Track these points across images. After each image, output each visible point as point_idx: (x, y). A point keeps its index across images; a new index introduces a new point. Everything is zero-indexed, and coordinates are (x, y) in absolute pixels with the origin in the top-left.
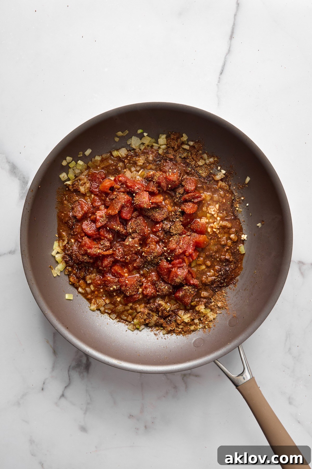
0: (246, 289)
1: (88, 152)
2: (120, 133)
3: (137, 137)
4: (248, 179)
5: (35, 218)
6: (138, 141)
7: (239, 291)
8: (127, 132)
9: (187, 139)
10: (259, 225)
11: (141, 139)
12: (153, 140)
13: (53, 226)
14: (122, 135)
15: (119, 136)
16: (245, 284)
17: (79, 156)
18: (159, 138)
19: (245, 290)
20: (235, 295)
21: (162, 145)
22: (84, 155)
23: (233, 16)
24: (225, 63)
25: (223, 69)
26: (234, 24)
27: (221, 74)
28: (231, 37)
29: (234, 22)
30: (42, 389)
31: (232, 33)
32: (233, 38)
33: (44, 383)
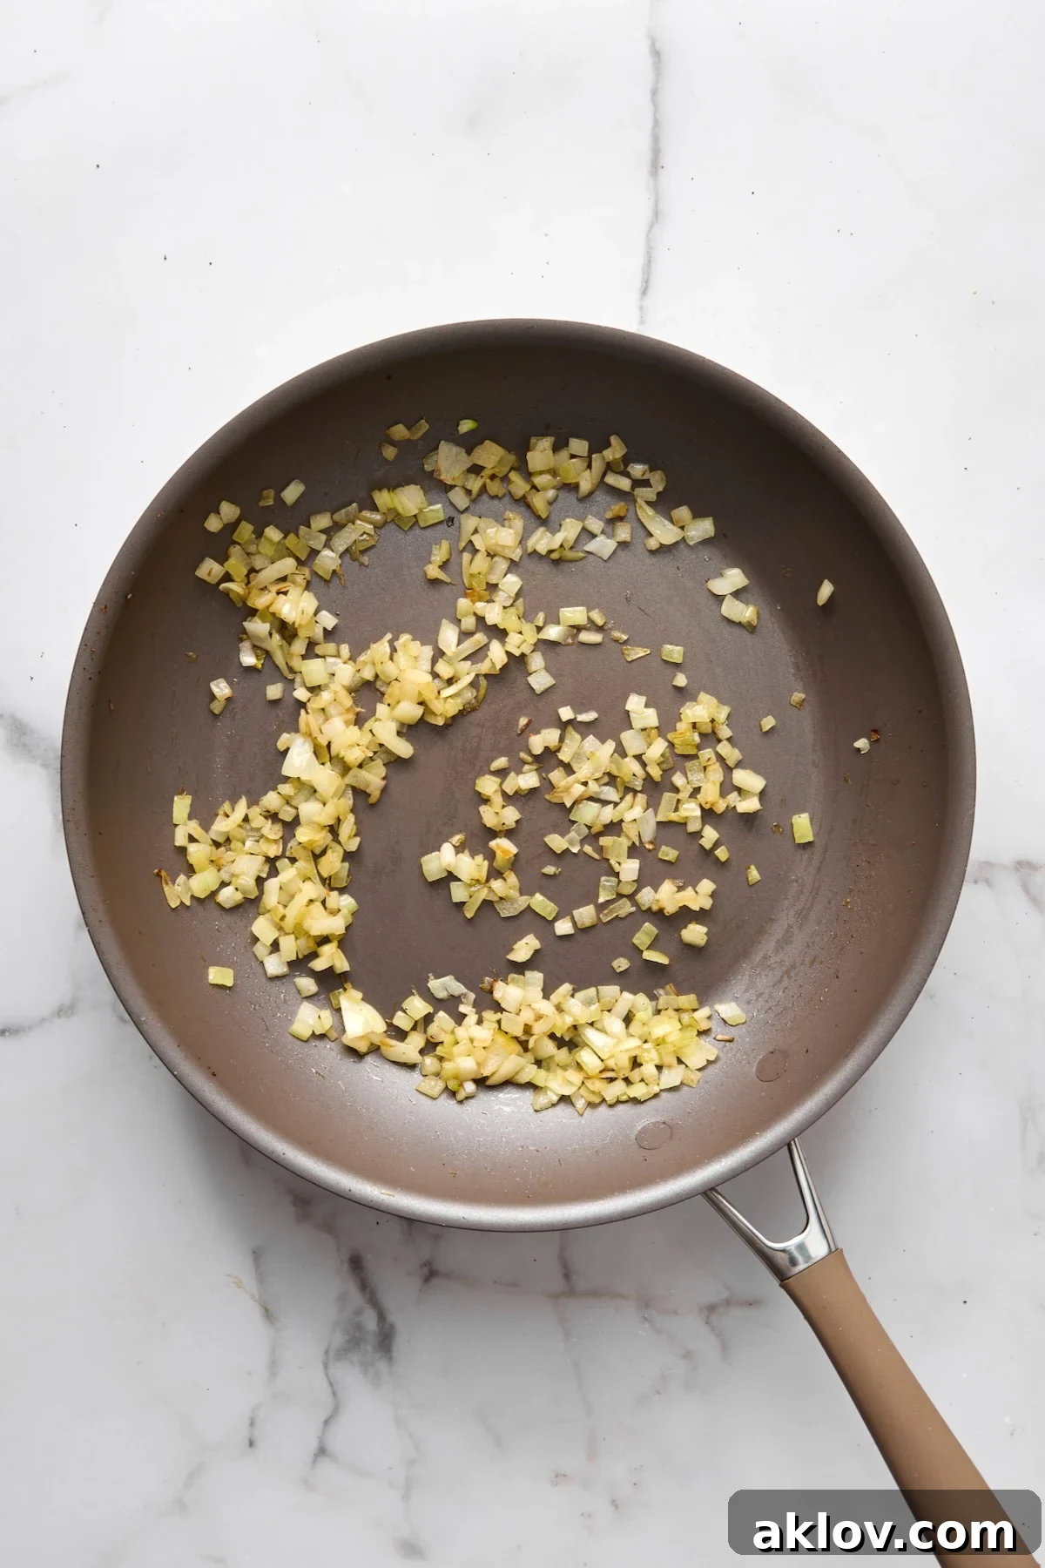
0: (815, 959)
1: (292, 493)
2: (399, 431)
3: (458, 444)
4: (826, 590)
5: (111, 705)
6: (459, 458)
7: (793, 967)
8: (424, 426)
9: (623, 456)
10: (862, 743)
11: (469, 452)
12: (512, 458)
13: (172, 739)
14: (407, 437)
15: (398, 442)
16: (813, 943)
17: (262, 504)
18: (528, 449)
19: (812, 963)
20: (780, 981)
21: (541, 473)
22: (279, 501)
23: (648, 95)
24: (650, 257)
25: (648, 276)
26: (656, 123)
27: (644, 292)
28: (656, 167)
29: (655, 115)
30: (251, 1444)
31: (656, 152)
32: (660, 170)
33: (252, 1424)
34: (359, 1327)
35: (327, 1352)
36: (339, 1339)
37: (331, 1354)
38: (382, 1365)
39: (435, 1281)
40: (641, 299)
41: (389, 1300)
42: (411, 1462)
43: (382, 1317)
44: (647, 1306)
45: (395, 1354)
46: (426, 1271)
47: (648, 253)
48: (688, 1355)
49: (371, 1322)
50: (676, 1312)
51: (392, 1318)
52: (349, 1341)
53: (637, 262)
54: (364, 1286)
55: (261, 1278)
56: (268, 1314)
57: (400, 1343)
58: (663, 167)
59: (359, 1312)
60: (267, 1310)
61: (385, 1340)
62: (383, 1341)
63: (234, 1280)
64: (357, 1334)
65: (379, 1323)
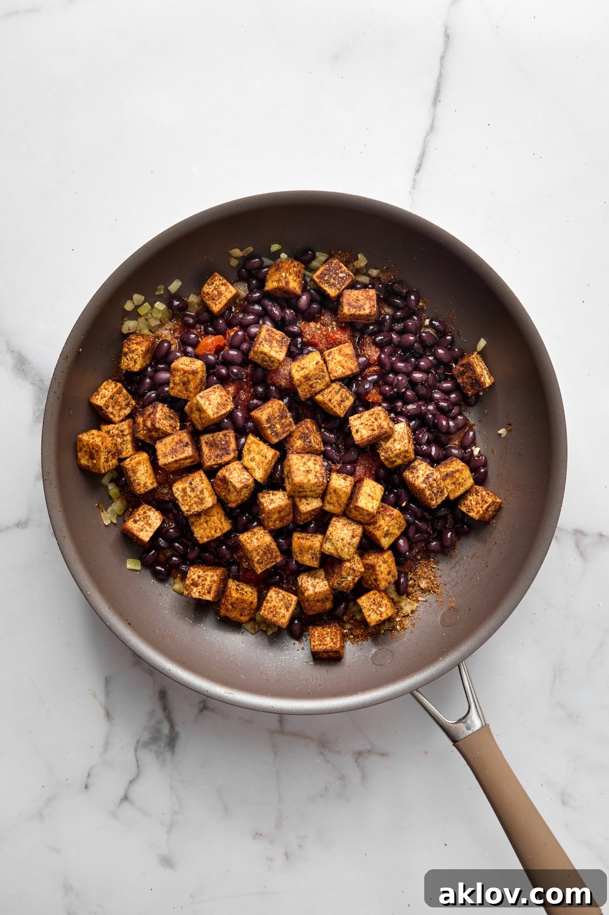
1: (175, 286)
2: (237, 252)
4: (482, 343)
5: (70, 411)
8: (251, 249)
9: (366, 265)
10: (502, 431)
16: (474, 545)
17: (157, 293)
20: (454, 567)
22: (167, 291)
23: (439, 59)
24: (424, 151)
25: (421, 162)
26: (441, 75)
27: (418, 171)
28: (436, 100)
29: (440, 71)
30: (86, 787)
31: (438, 92)
32: (438, 103)
33: (89, 776)
34: (158, 731)
35: (138, 742)
36: (146, 736)
37: (140, 743)
38: (168, 755)
39: (206, 712)
40: (415, 174)
41: (178, 718)
42: (175, 813)
43: (172, 727)
44: (324, 746)
45: (176, 750)
46: (201, 705)
47: (423, 149)
48: (342, 778)
49: (165, 729)
50: (339, 752)
51: (178, 729)
52: (151, 738)
53: (416, 153)
54: (165, 708)
55: (107, 694)
56: (108, 715)
57: (180, 745)
58: (440, 101)
59: (160, 722)
60: (108, 713)
61: (172, 741)
62: (171, 741)
63: (92, 693)
64: (157, 735)
65: (170, 730)
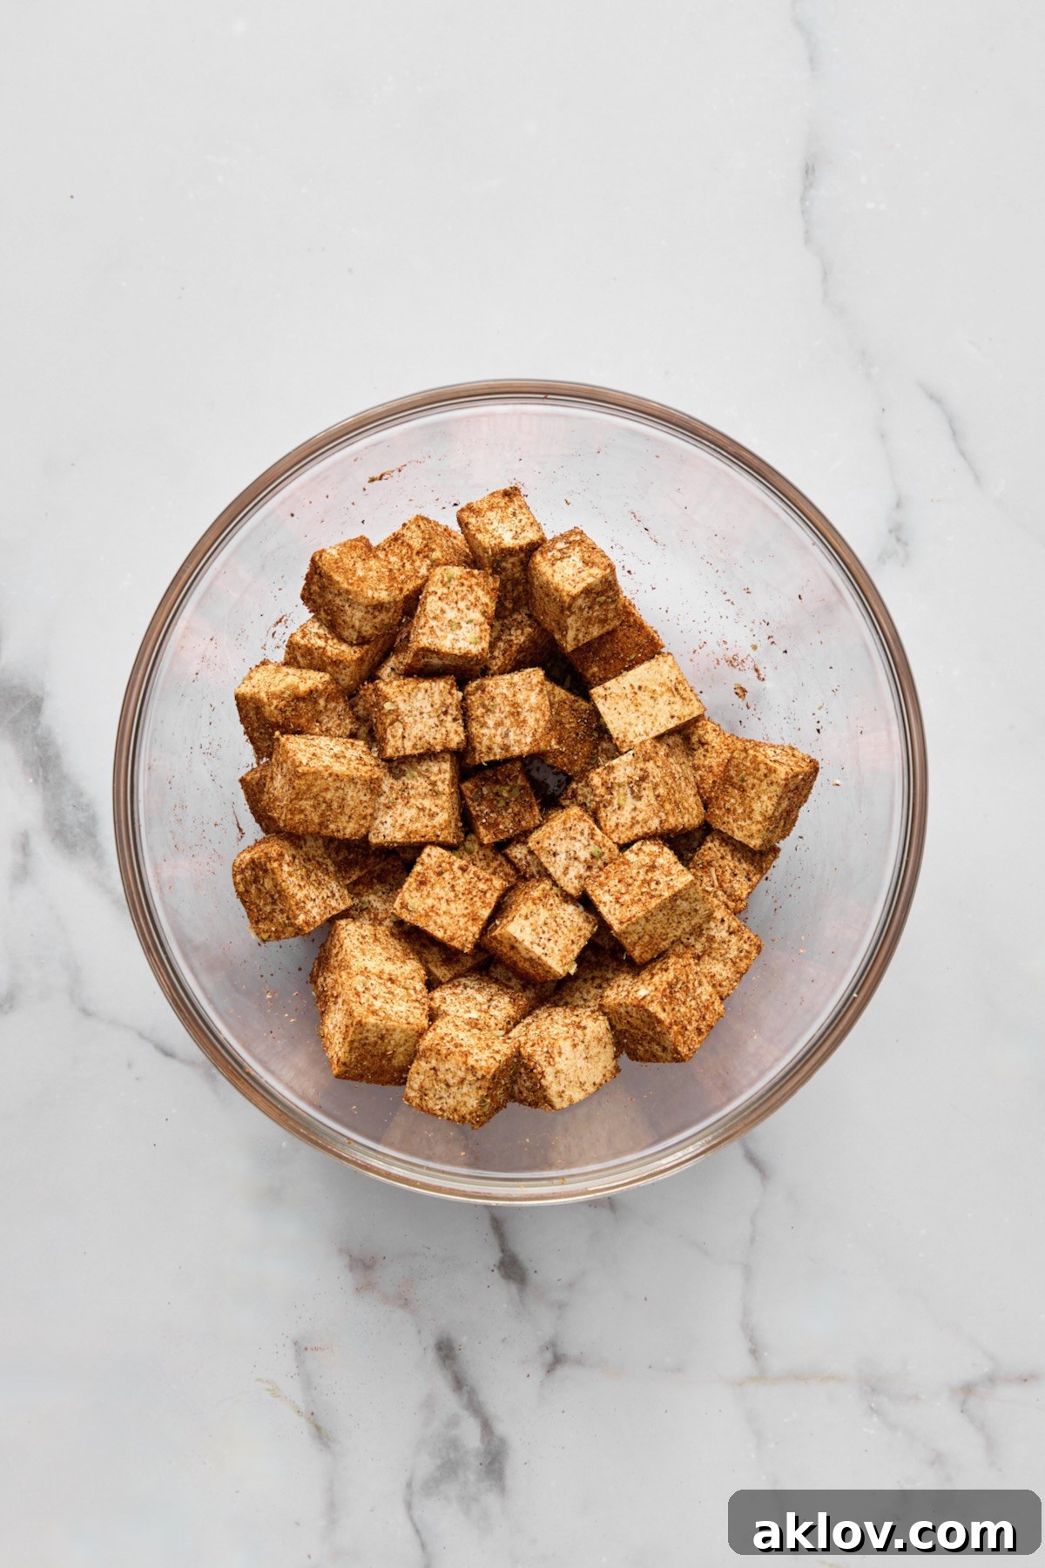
34: (454, 1444)
35: (409, 1486)
36: (426, 1465)
37: (416, 1488)
38: (491, 1500)
39: (561, 1372)
41: (496, 1399)
43: (486, 1427)
44: (874, 1390)
45: (509, 1483)
46: (548, 1356)
49: (471, 1436)
50: (916, 1399)
51: (502, 1429)
52: (440, 1468)
54: (459, 1383)
55: (308, 1382)
56: (321, 1434)
59: (453, 1421)
60: (318, 1428)
61: (494, 1463)
62: (491, 1463)
63: (269, 1386)
64: (452, 1456)
65: (482, 1436)
